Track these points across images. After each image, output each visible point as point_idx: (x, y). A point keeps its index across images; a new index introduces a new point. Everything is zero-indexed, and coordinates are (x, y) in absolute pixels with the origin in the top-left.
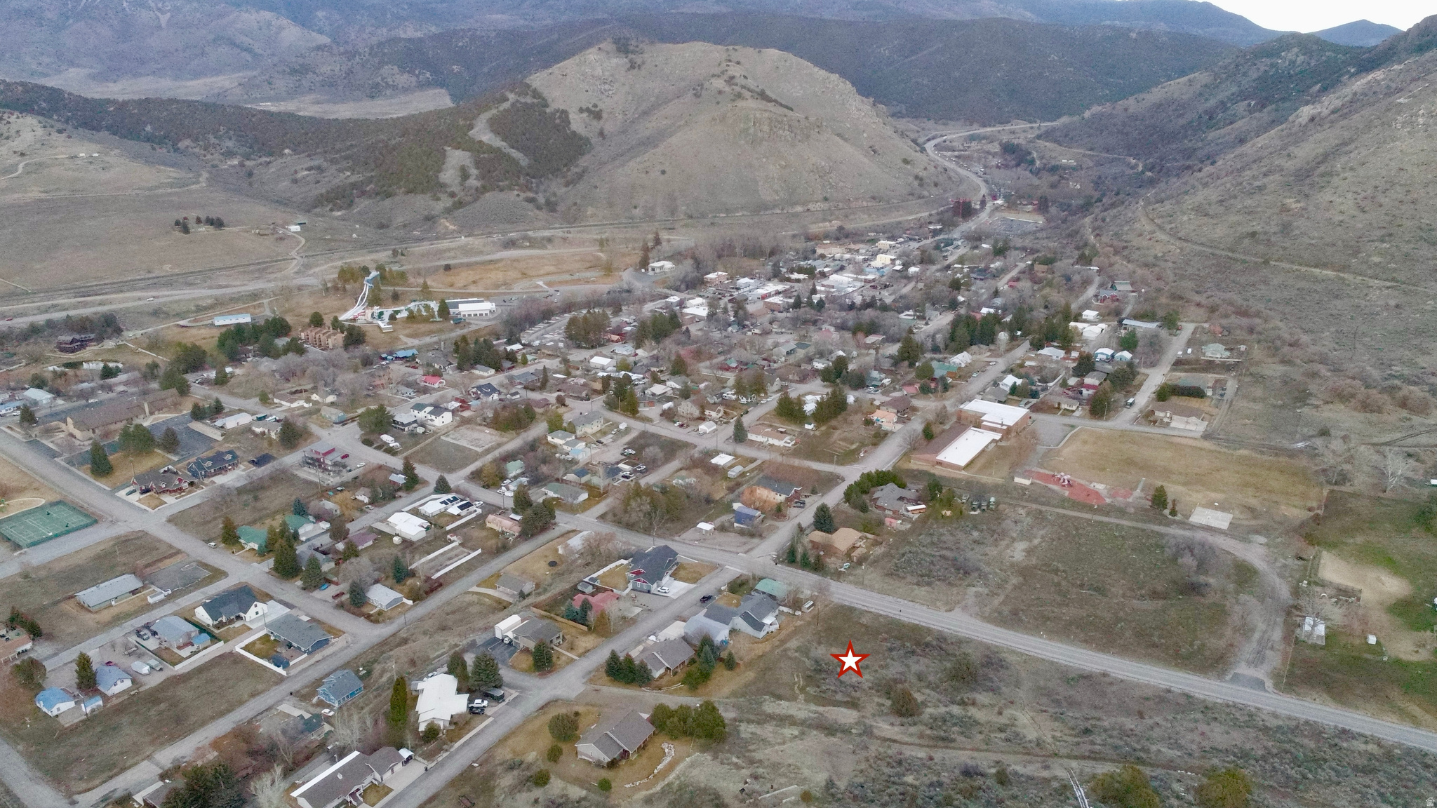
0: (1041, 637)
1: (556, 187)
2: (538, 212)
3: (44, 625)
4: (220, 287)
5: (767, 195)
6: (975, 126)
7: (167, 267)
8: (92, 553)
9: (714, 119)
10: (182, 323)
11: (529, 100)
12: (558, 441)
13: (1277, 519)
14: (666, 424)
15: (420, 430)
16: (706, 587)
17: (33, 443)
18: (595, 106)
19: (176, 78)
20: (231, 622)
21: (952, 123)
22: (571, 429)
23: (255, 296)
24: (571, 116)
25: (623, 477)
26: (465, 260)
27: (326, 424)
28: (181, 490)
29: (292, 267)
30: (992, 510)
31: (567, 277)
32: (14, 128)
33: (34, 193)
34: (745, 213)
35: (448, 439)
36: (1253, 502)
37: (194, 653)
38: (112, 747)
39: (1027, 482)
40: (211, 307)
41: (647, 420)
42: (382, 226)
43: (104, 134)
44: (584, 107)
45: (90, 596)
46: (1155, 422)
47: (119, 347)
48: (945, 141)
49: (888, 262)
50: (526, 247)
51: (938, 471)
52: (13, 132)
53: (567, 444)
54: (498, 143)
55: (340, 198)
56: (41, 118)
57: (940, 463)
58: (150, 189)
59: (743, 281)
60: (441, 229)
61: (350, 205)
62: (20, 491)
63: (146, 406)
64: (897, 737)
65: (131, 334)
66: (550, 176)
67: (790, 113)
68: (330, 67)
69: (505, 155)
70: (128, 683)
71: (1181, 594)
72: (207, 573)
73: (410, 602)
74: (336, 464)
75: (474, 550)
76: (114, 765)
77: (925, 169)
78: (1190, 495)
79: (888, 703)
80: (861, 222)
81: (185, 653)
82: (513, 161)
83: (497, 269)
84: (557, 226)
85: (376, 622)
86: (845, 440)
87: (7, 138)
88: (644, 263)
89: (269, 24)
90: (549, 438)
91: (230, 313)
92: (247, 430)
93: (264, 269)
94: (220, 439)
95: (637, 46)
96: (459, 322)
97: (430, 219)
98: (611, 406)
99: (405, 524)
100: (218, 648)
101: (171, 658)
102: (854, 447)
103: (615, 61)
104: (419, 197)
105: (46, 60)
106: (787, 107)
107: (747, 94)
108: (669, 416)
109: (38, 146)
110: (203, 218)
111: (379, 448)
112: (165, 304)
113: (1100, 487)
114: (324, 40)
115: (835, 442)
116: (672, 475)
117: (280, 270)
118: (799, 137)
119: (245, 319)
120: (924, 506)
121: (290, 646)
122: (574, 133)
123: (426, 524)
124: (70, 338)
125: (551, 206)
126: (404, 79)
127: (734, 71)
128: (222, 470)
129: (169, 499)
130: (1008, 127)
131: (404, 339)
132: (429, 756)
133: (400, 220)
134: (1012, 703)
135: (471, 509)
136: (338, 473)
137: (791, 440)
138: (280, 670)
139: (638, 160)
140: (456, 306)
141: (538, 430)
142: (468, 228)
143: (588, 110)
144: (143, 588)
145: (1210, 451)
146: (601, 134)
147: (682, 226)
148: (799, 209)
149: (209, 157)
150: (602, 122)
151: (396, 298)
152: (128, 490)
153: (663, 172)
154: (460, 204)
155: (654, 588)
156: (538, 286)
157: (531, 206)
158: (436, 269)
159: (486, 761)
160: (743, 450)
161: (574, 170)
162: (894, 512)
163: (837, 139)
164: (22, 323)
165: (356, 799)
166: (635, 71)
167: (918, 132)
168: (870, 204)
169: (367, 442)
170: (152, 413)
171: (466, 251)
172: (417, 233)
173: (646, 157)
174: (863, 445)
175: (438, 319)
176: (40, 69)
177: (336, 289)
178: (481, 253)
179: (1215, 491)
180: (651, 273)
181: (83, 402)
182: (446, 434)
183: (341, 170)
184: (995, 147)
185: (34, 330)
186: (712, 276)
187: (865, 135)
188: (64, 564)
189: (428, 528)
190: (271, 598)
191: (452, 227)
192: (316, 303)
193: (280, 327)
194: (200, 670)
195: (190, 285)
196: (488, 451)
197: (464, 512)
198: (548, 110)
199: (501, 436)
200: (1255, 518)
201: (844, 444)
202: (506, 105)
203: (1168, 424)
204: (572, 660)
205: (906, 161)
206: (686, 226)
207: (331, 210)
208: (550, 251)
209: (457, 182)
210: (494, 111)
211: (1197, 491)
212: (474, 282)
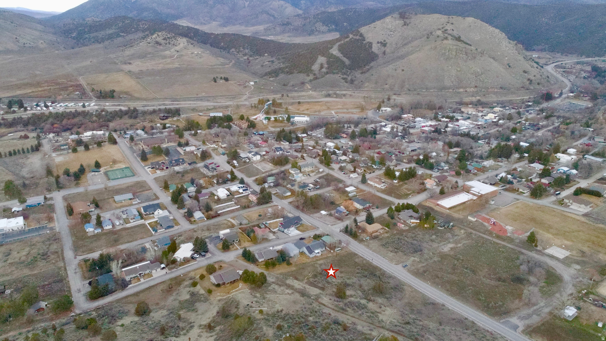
0: (428, 284)
1: (357, 74)
2: (345, 83)
3: (100, 204)
4: (217, 102)
5: (447, 83)
6: (584, 57)
7: (204, 94)
8: (127, 185)
9: (432, 48)
10: (200, 114)
11: (358, 37)
12: (292, 172)
13: (595, 260)
14: (339, 172)
15: (248, 161)
16: (305, 235)
17: (131, 148)
18: (385, 41)
19: (246, 26)
20: (150, 214)
21: (570, 55)
22: (300, 169)
23: (227, 107)
24: (373, 45)
25: (309, 189)
26: (309, 100)
27: (218, 154)
28: (163, 169)
29: (245, 97)
30: (449, 228)
31: (345, 111)
32: (178, 42)
33: (176, 65)
34: (435, 90)
35: (255, 165)
36: (585, 249)
37: (134, 222)
38: (95, 244)
39: (474, 220)
40: (212, 109)
41: (333, 169)
42: (284, 85)
43: (208, 46)
44: (380, 41)
45: (117, 198)
46: (562, 204)
47: (178, 120)
48: (562, 64)
49: (493, 117)
50: (335, 97)
51: (437, 208)
52: (178, 44)
53: (295, 173)
54: (340, 55)
55: (275, 73)
56: (188, 39)
57: (438, 205)
58: (212, 66)
59: (418, 119)
60: (305, 88)
61: (277, 76)
62: (120, 162)
63: (166, 140)
64: (326, 304)
65: (183, 116)
66: (357, 69)
67: (469, 47)
68: (298, 23)
69: (340, 60)
70: (111, 227)
71: (512, 281)
72: (154, 197)
73: (206, 219)
74: (212, 168)
75: (238, 206)
76: (92, 250)
77: (535, 76)
78: (554, 240)
80: (492, 98)
81: (131, 221)
82: (343, 62)
83: (319, 105)
84: (350, 90)
85: (191, 223)
86: (406, 189)
87: (176, 46)
88: (379, 108)
89: (282, 6)
90: (290, 170)
91: (217, 112)
92: (192, 152)
93: (235, 97)
94: (183, 154)
95: (409, 16)
96: (293, 124)
97: (303, 83)
98: (321, 162)
99: (222, 192)
100: (142, 222)
101: (126, 221)
102: (409, 192)
103: (397, 22)
104: (302, 74)
105: (206, 19)
106: (467, 44)
107: (450, 37)
108: (341, 169)
109: (184, 49)
110: (223, 77)
111: (231, 165)
112: (197, 106)
113: (509, 228)
114: (300, 12)
115: (403, 189)
116: (326, 192)
117: (240, 98)
118: (470, 58)
119: (221, 115)
120: (419, 221)
121: (161, 226)
122: (372, 52)
123: (229, 193)
124: (163, 115)
125: (352, 82)
126: (324, 28)
127: (449, 27)
128: (178, 165)
129: (158, 172)
130: (602, 58)
131: (270, 128)
132: (170, 269)
133: (291, 83)
134: (391, 305)
135: (247, 191)
136: (213, 172)
137: (384, 186)
138: (153, 232)
139: (394, 64)
140: (294, 117)
141: (288, 167)
142: (314, 89)
143: (381, 43)
144: (134, 199)
145: (583, 222)
146: (384, 53)
147: (404, 94)
148: (461, 90)
149: (238, 55)
150: (386, 48)
151: (275, 112)
152: (148, 167)
153: (403, 70)
154: (316, 78)
155: (286, 231)
156: (332, 113)
157: (343, 81)
158: (295, 103)
159: (185, 275)
160: (362, 187)
161: (367, 67)
162: (404, 221)
163: (492, 60)
164: (151, 108)
165: (141, 276)
166: (405, 27)
167: (550, 59)
168: (498, 90)
169: (228, 162)
170: (168, 143)
171: (310, 97)
172: (296, 89)
173: (398, 63)
174: (414, 192)
175: (286, 122)
176: (204, 22)
177: (255, 107)
178: (316, 98)
179: (568, 240)
180: (381, 112)
181: (151, 136)
182: (256, 164)
183: (279, 63)
184: (589, 68)
185: (154, 111)
186: (405, 116)
187: (507, 58)
188: (118, 187)
189: (228, 196)
190: (166, 209)
191: (309, 87)
192: (247, 111)
193: (229, 119)
194: (131, 228)
195: (208, 101)
196: (266, 172)
197: (244, 192)
198: (364, 42)
199: (274, 167)
200: (582, 256)
201: (406, 191)
202: (348, 40)
203: (569, 206)
204: (237, 249)
205: (525, 72)
206: (406, 94)
207: (270, 78)
208: (344, 99)
209: (318, 69)
210: (342, 42)
211: (558, 239)
212: (307, 109)
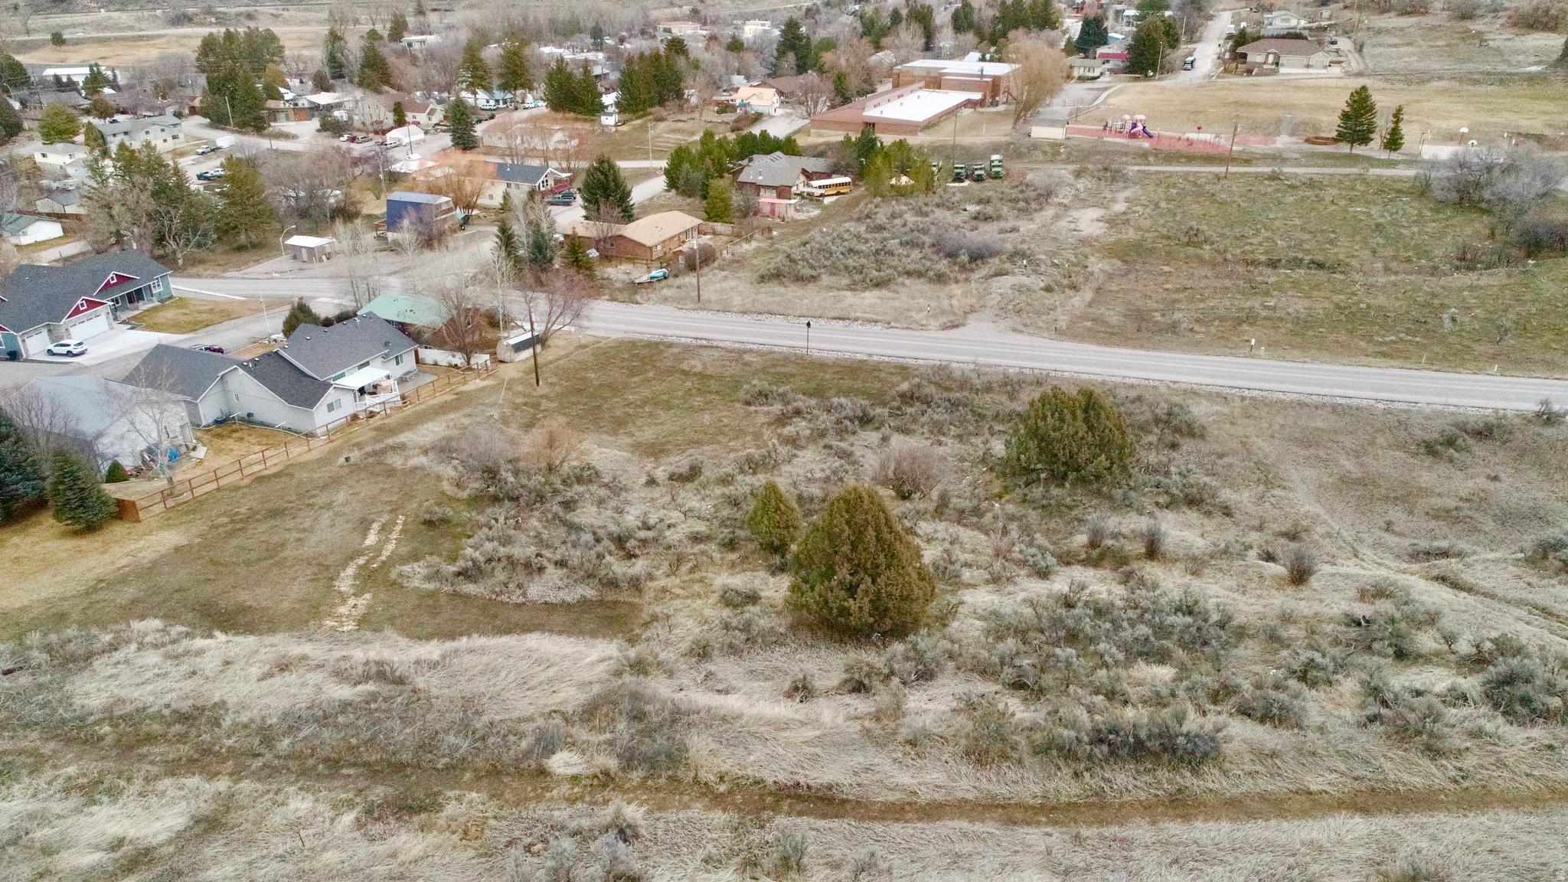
12: (55, 160)
30: (996, 177)
53: (74, 164)
57: (871, 123)
79: (776, 588)
83: (149, 46)
90: (38, 158)
115: (658, 136)
120: (846, 180)
162: (781, 190)
